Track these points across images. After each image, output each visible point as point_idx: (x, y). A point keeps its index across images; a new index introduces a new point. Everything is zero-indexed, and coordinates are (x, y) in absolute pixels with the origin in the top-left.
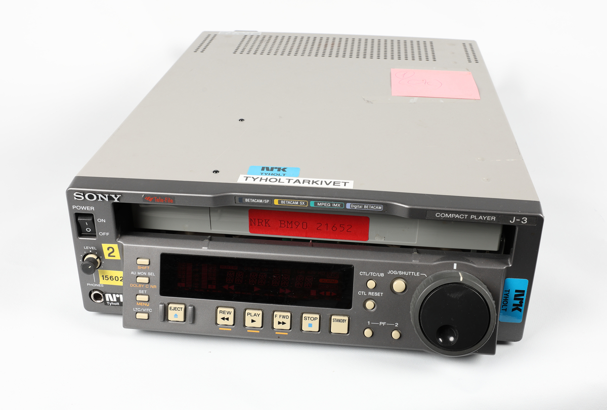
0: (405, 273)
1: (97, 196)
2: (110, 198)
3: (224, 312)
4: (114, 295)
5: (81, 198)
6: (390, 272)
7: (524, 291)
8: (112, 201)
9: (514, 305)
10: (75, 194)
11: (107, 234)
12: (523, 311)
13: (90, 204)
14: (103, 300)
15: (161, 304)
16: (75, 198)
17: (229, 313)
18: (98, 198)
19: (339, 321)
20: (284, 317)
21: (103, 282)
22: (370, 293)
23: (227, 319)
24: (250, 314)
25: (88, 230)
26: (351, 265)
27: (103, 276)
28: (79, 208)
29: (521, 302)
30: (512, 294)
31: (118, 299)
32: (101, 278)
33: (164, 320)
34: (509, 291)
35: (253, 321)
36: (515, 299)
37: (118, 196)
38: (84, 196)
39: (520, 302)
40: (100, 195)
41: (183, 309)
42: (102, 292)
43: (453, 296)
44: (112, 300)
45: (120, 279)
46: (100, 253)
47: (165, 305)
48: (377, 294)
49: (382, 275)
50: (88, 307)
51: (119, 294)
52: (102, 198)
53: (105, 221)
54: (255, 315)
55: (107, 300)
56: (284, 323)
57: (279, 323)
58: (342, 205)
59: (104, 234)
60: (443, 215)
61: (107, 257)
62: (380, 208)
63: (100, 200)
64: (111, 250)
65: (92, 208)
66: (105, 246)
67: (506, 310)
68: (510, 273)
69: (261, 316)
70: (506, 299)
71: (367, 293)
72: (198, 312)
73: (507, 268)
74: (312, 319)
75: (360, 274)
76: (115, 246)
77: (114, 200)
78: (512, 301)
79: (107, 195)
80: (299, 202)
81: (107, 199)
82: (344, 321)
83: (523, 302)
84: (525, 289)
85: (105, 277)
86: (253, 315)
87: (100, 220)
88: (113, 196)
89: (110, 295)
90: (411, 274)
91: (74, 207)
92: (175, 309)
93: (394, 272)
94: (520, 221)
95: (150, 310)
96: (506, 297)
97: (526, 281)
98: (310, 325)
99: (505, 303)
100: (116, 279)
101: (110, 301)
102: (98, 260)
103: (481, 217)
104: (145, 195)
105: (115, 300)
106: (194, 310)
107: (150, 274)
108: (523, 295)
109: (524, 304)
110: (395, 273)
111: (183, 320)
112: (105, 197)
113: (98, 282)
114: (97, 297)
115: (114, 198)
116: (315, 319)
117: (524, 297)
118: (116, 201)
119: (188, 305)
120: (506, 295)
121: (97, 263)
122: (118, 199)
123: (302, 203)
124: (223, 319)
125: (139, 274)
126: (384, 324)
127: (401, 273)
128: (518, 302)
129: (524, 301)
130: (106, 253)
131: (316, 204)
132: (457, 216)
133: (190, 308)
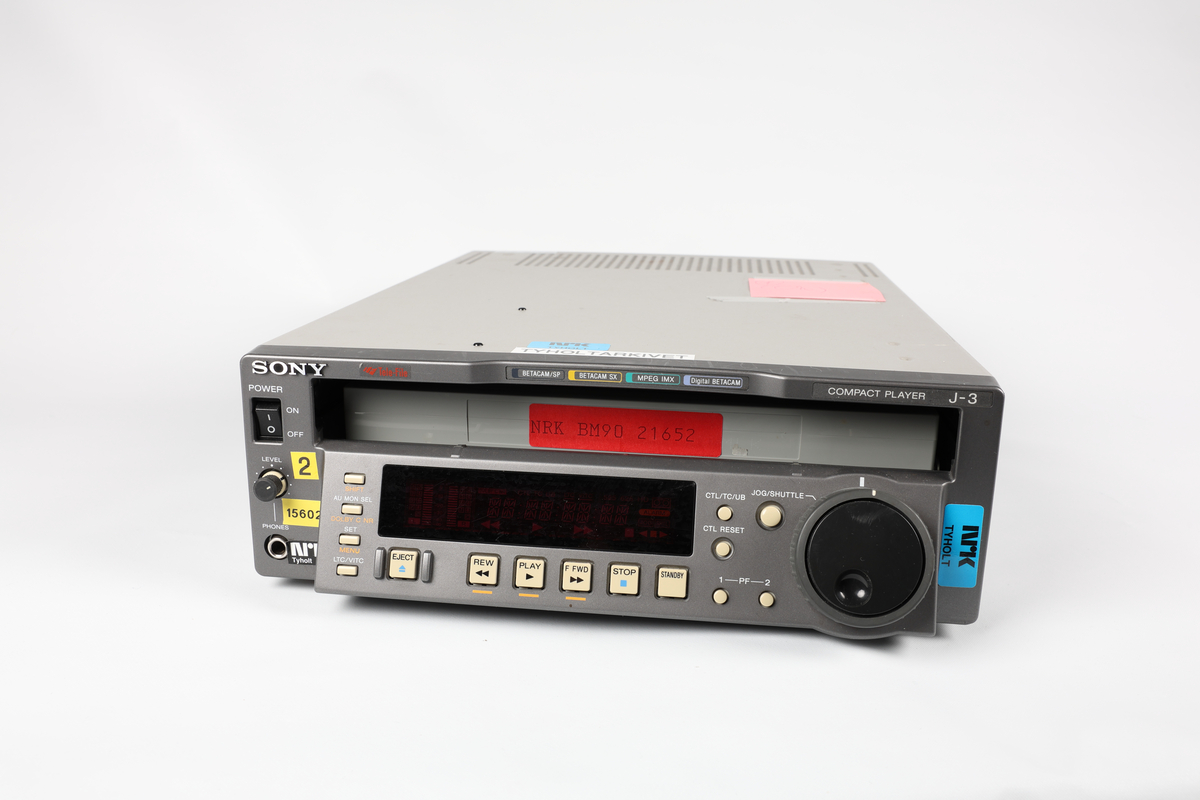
0: (779, 494)
1: (289, 367)
2: (309, 370)
3: (481, 562)
4: (305, 545)
5: (262, 370)
6: (755, 493)
7: (977, 528)
8: (311, 376)
9: (962, 554)
10: (253, 364)
11: (301, 434)
12: (976, 565)
13: (275, 381)
14: (286, 553)
15: (379, 548)
16: (254, 371)
17: (490, 563)
18: (289, 370)
19: (672, 575)
20: (580, 569)
21: (289, 521)
22: (722, 529)
23: (487, 574)
24: (525, 564)
25: (271, 429)
26: (692, 482)
27: (289, 510)
28: (258, 388)
29: (974, 549)
30: (958, 533)
31: (311, 551)
32: (285, 513)
33: (382, 578)
34: (952, 528)
35: (528, 577)
36: (963, 543)
37: (322, 366)
38: (268, 366)
39: (971, 549)
40: (293, 365)
41: (414, 558)
42: (285, 540)
43: (861, 520)
44: (300, 554)
45: (316, 515)
46: (286, 470)
47: (385, 551)
48: (735, 530)
49: (743, 497)
50: (263, 569)
51: (313, 543)
52: (295, 371)
53: (298, 411)
54: (532, 566)
55: (294, 553)
56: (579, 580)
57: (572, 580)
58: (676, 380)
59: (295, 434)
60: (840, 392)
61: (297, 476)
62: (738, 383)
63: (292, 373)
64: (305, 462)
65: (280, 389)
66: (295, 456)
67: (948, 563)
68: (953, 496)
69: (542, 568)
70: (948, 545)
71: (718, 529)
72: (438, 564)
73: (948, 485)
74: (627, 572)
75: (705, 497)
76: (312, 456)
77: (315, 372)
78: (958, 547)
79: (304, 365)
80: (608, 375)
81: (303, 372)
82: (679, 575)
83: (976, 549)
84: (979, 523)
85: (293, 512)
86: (528, 566)
87: (290, 410)
88: (313, 366)
89: (298, 544)
90: (790, 495)
91: (250, 388)
92: (401, 557)
93: (761, 493)
94: (966, 400)
95: (359, 561)
96: (948, 540)
97: (979, 509)
98: (623, 583)
99: (947, 550)
100: (310, 514)
101: (298, 557)
102: (283, 481)
103: (901, 394)
104: (364, 364)
105: (306, 554)
106: (432, 559)
107: (364, 500)
108: (976, 535)
109: (978, 552)
110: (764, 494)
111: (413, 576)
112: (301, 367)
113: (280, 521)
114: (278, 548)
115: (315, 368)
116: (631, 572)
117: (978, 539)
118: (318, 374)
119: (422, 550)
120: (948, 535)
121: (282, 485)
122: (321, 372)
123: (613, 377)
124: (480, 573)
125: (347, 499)
126: (746, 580)
127: (773, 494)
128: (967, 549)
129: (978, 546)
130: (296, 467)
131: (635, 378)
132: (863, 393)
133: (426, 557)
